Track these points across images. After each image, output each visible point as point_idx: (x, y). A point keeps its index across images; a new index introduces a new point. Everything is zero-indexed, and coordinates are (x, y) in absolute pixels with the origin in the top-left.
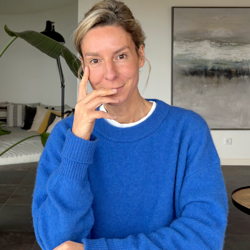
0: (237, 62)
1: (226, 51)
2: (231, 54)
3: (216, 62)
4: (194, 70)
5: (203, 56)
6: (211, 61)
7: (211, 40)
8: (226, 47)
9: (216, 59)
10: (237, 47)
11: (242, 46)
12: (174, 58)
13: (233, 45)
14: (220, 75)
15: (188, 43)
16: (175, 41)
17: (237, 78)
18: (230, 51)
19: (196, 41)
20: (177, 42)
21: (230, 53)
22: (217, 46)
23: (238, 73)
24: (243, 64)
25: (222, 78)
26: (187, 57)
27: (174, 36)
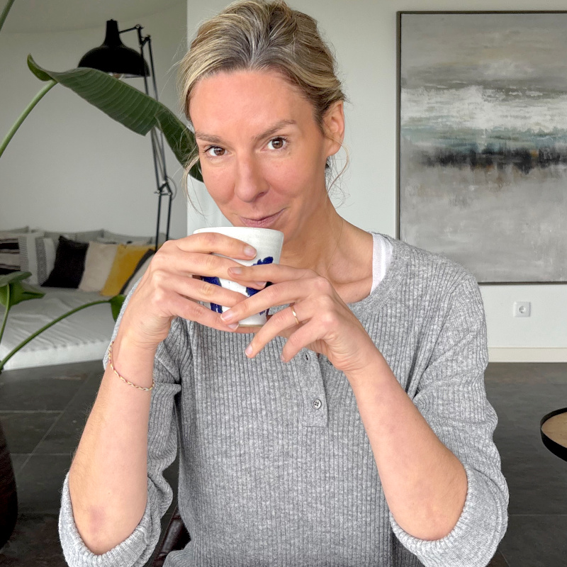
0: (541, 135)
1: (518, 109)
2: (530, 117)
3: (495, 134)
4: (447, 154)
5: (468, 121)
6: (484, 133)
7: (485, 84)
8: (517, 100)
9: (496, 128)
10: (541, 100)
11: (553, 98)
12: (402, 127)
13: (532, 95)
14: (505, 164)
15: (433, 92)
16: (404, 88)
17: (542, 170)
18: (526, 110)
19: (451, 87)
20: (409, 90)
21: (527, 115)
22: (497, 98)
23: (545, 158)
24: (555, 138)
25: (510, 169)
26: (431, 124)
27: (402, 76)
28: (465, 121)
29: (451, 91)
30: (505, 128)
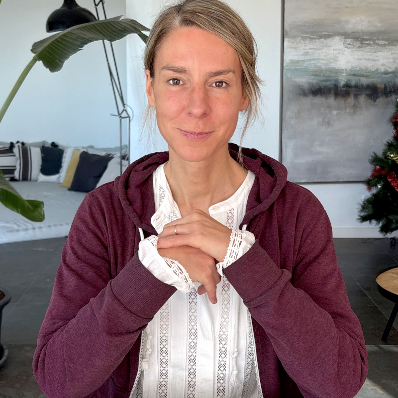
0: (386, 73)
1: (370, 54)
2: (378, 60)
3: (352, 73)
4: (317, 87)
5: (333, 63)
6: (344, 71)
7: (346, 35)
8: (369, 47)
9: (353, 68)
10: (387, 47)
11: (395, 46)
12: (285, 68)
13: (380, 44)
14: (359, 95)
15: (307, 41)
16: (287, 38)
17: (385, 99)
18: (376, 54)
19: (321, 37)
20: (290, 40)
21: (376, 58)
22: (354, 46)
23: (388, 90)
24: (396, 76)
25: (362, 99)
26: (306, 65)
27: (285, 29)
28: (331, 63)
29: (321, 40)
30: (360, 68)
